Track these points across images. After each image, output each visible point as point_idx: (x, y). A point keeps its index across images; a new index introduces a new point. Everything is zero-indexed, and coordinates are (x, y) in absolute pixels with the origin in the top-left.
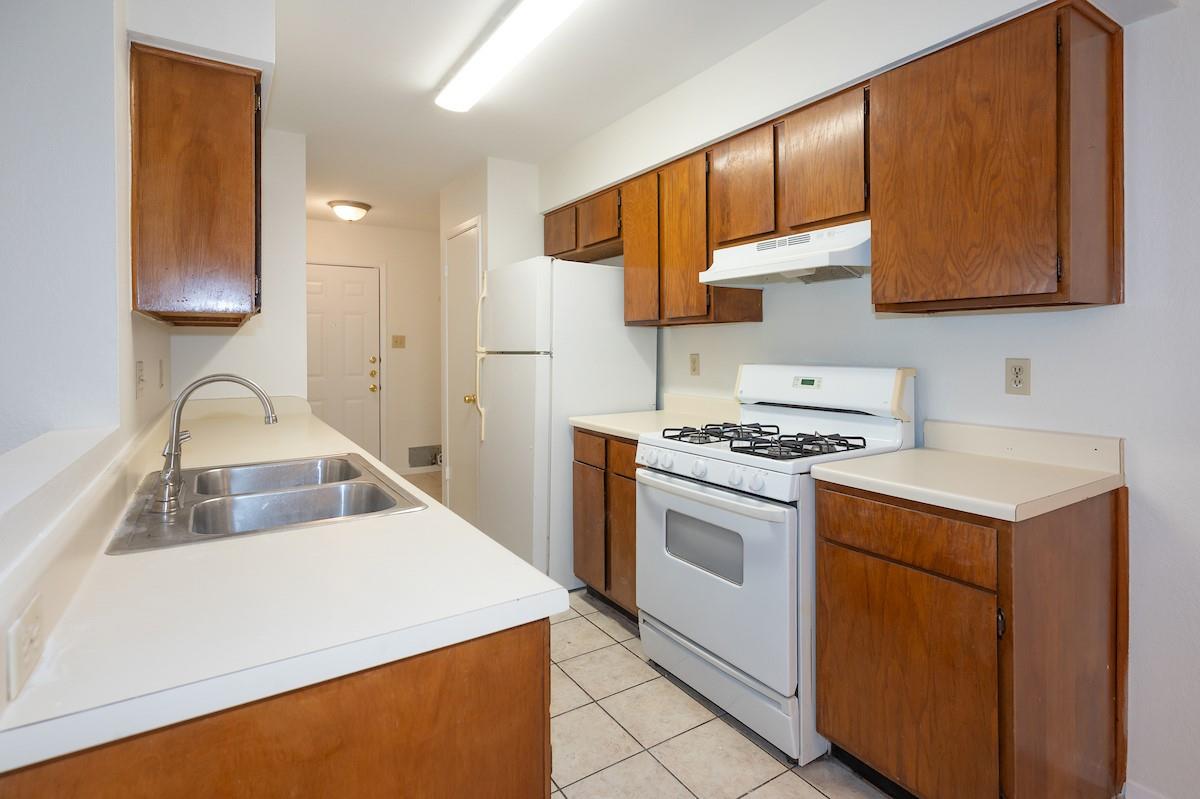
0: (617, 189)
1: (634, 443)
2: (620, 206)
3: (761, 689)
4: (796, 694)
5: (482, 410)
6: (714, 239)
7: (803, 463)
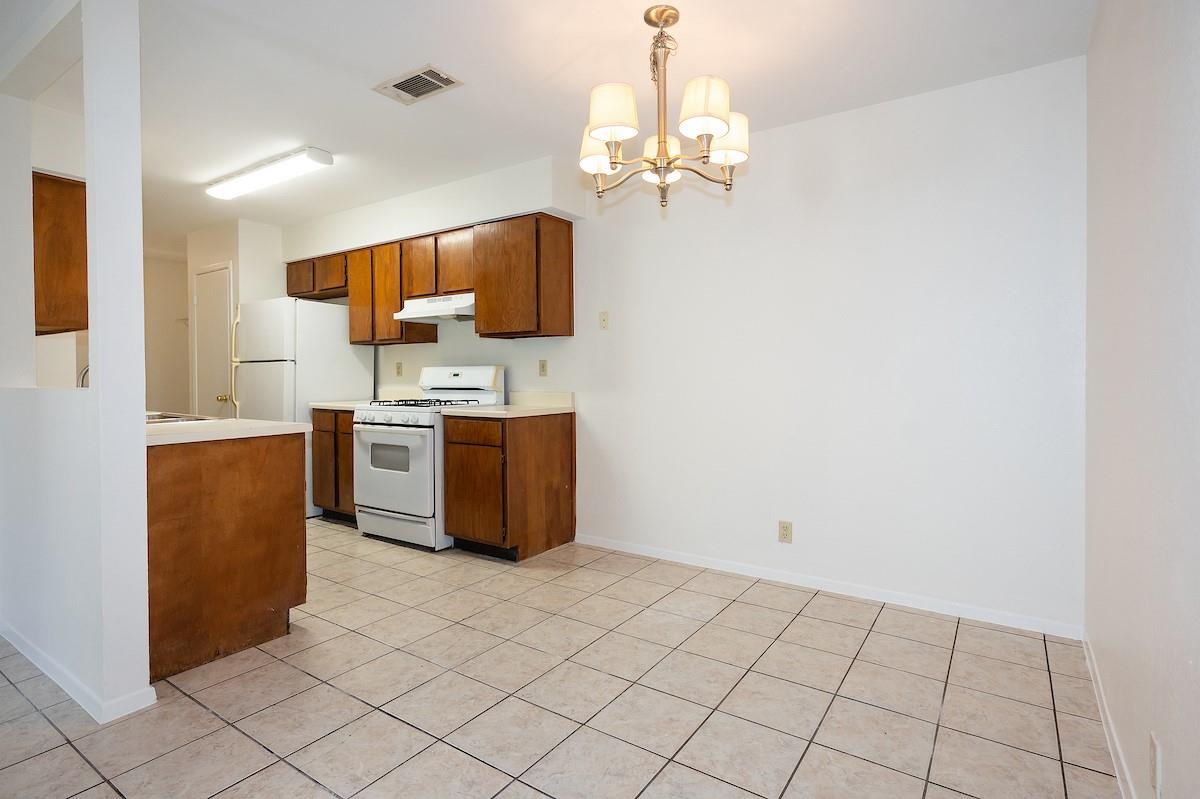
0: (345, 255)
1: (353, 412)
2: (346, 267)
3: (419, 519)
4: (434, 516)
5: (237, 404)
6: (404, 295)
7: (437, 408)
